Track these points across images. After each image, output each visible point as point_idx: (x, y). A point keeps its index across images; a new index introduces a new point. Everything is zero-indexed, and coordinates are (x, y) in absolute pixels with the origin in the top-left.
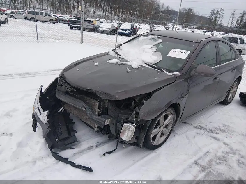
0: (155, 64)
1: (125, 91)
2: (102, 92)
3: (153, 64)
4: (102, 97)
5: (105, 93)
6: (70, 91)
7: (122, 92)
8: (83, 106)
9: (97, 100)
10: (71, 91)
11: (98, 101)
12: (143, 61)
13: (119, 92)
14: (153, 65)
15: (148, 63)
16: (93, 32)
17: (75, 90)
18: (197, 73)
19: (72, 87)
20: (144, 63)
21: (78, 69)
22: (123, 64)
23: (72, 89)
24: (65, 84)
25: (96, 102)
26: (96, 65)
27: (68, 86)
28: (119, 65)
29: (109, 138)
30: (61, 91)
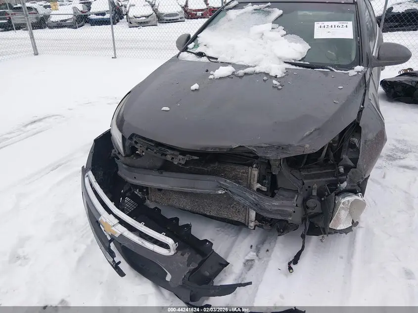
0: (302, 59)
1: (315, 130)
2: (271, 147)
3: (300, 61)
4: (271, 155)
5: (279, 147)
6: (183, 162)
7: (311, 133)
8: (220, 187)
9: (251, 165)
10: (187, 163)
11: (254, 166)
12: (280, 58)
13: (308, 136)
14: (302, 62)
15: (290, 60)
16: (40, 28)
17: (196, 158)
18: (383, 60)
19: (183, 152)
20: (282, 63)
21: (167, 109)
22: (246, 74)
23: (188, 157)
24: (158, 149)
25: (250, 170)
26: (194, 89)
27: (170, 152)
28: (241, 77)
29: (280, 233)
30: (145, 168)
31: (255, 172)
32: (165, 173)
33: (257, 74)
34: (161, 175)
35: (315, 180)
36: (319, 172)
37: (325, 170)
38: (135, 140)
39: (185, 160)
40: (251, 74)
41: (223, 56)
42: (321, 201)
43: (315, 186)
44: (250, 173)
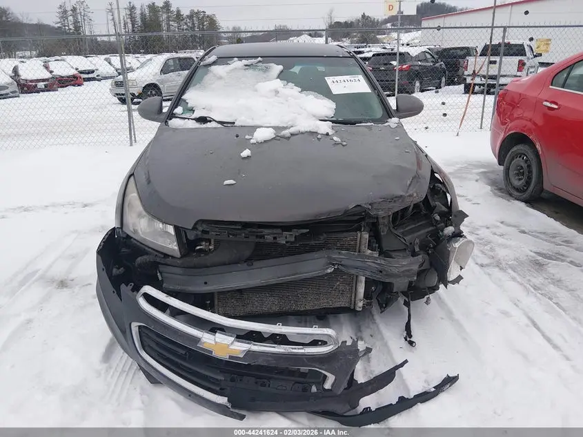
1: (413, 178)
6: (292, 239)
7: (411, 182)
8: (330, 263)
10: (298, 238)
12: (314, 116)
17: (306, 231)
20: (319, 121)
21: (232, 182)
22: (292, 135)
23: (296, 232)
24: (247, 232)
25: (359, 234)
26: (246, 156)
27: (266, 231)
28: (289, 138)
29: (383, 309)
30: (224, 264)
31: (366, 236)
32: (257, 264)
33: (302, 133)
34: (252, 267)
35: (416, 234)
36: (414, 226)
37: (418, 222)
38: (201, 229)
39: (294, 236)
40: (297, 135)
41: (243, 118)
42: (428, 254)
43: (417, 241)
44: (358, 240)
